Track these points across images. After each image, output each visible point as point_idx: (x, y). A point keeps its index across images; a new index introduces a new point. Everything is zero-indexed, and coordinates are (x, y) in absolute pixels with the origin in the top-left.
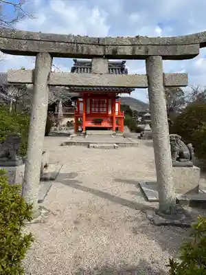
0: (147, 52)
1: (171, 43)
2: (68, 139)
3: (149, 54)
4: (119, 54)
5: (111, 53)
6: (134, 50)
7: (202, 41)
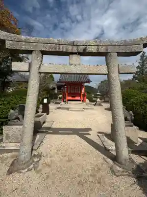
0: (107, 50)
1: (123, 44)
2: (59, 106)
3: (108, 51)
4: (87, 51)
5: (82, 51)
6: (98, 49)
7: (145, 42)
